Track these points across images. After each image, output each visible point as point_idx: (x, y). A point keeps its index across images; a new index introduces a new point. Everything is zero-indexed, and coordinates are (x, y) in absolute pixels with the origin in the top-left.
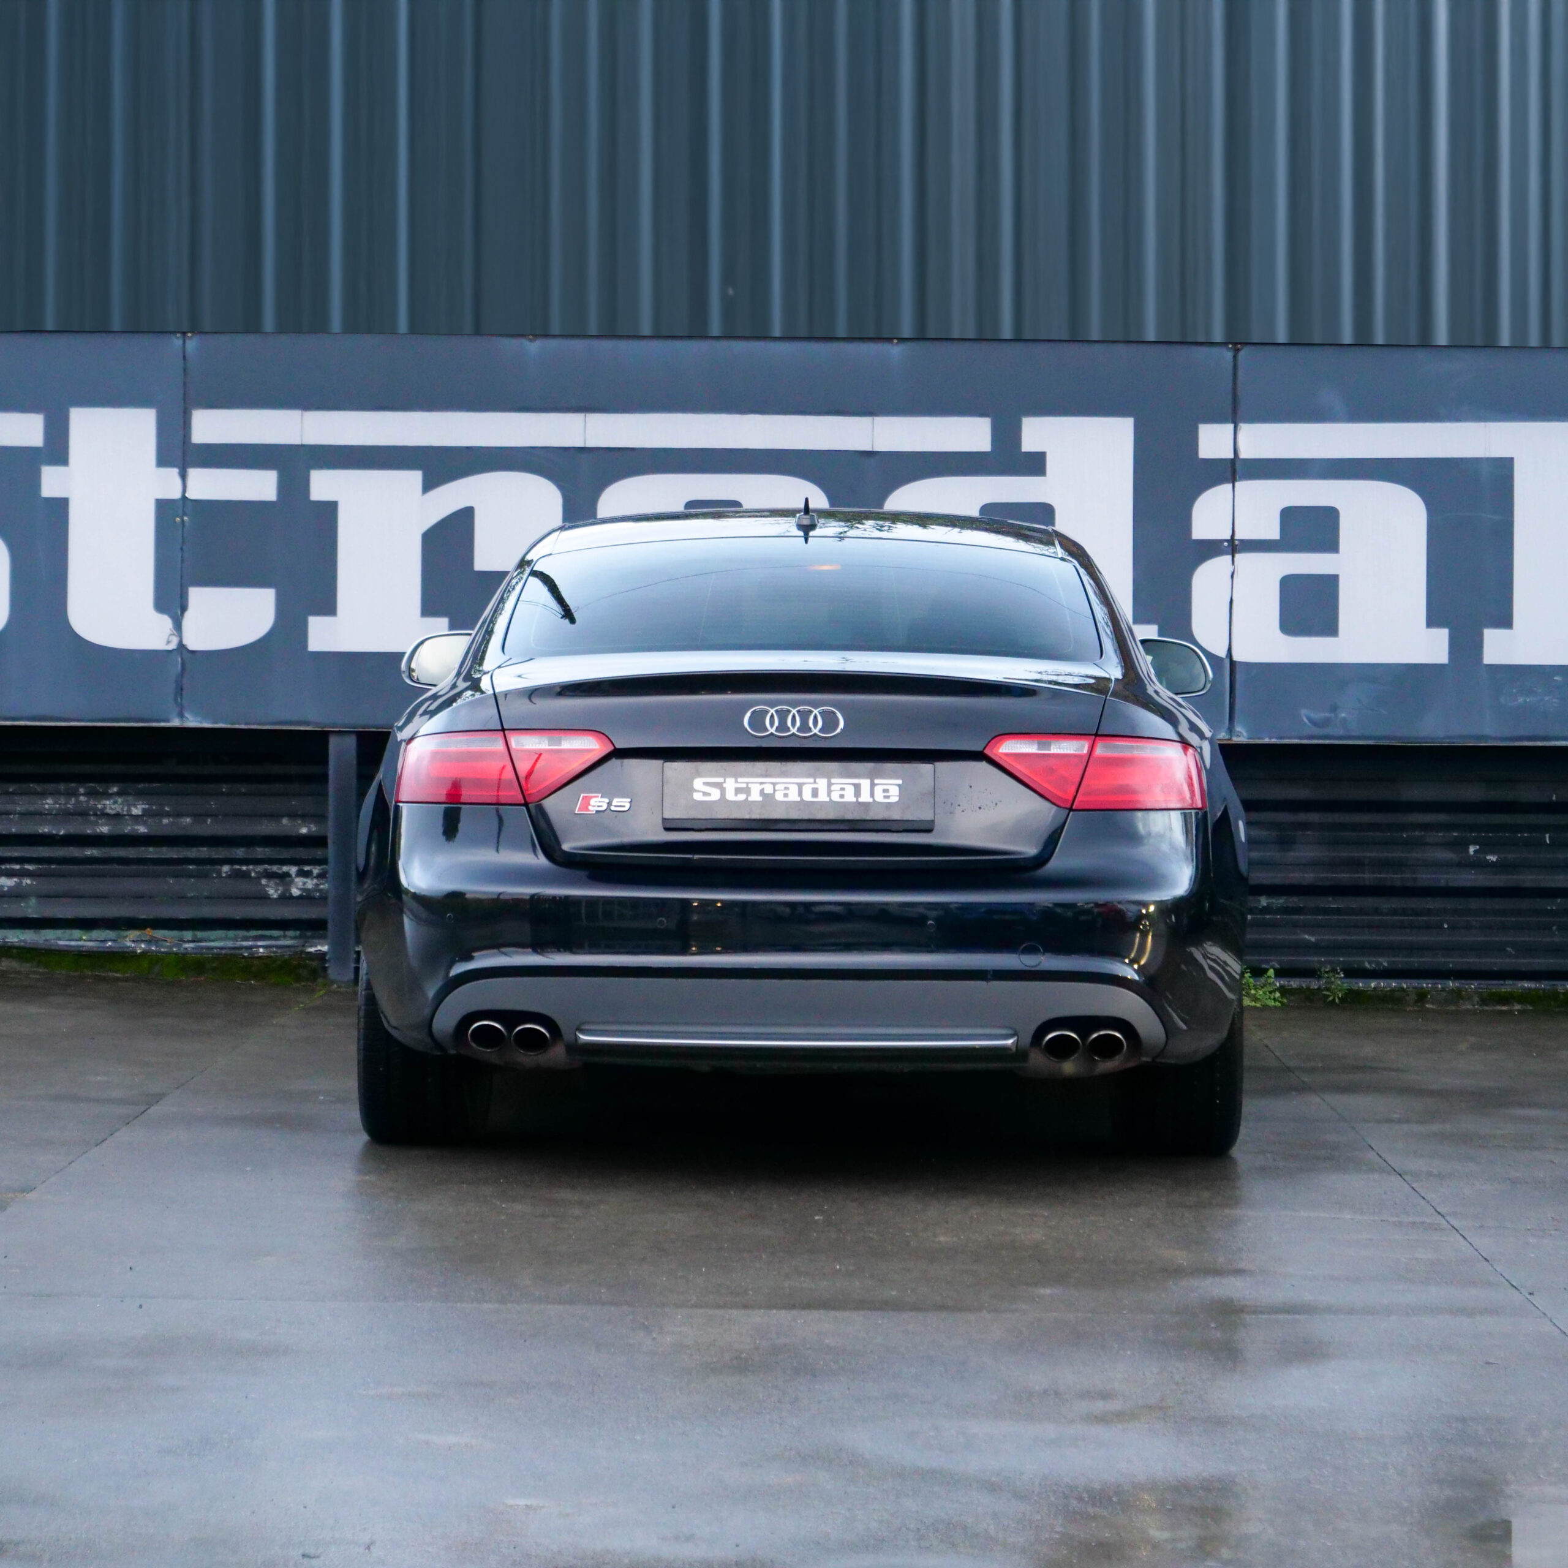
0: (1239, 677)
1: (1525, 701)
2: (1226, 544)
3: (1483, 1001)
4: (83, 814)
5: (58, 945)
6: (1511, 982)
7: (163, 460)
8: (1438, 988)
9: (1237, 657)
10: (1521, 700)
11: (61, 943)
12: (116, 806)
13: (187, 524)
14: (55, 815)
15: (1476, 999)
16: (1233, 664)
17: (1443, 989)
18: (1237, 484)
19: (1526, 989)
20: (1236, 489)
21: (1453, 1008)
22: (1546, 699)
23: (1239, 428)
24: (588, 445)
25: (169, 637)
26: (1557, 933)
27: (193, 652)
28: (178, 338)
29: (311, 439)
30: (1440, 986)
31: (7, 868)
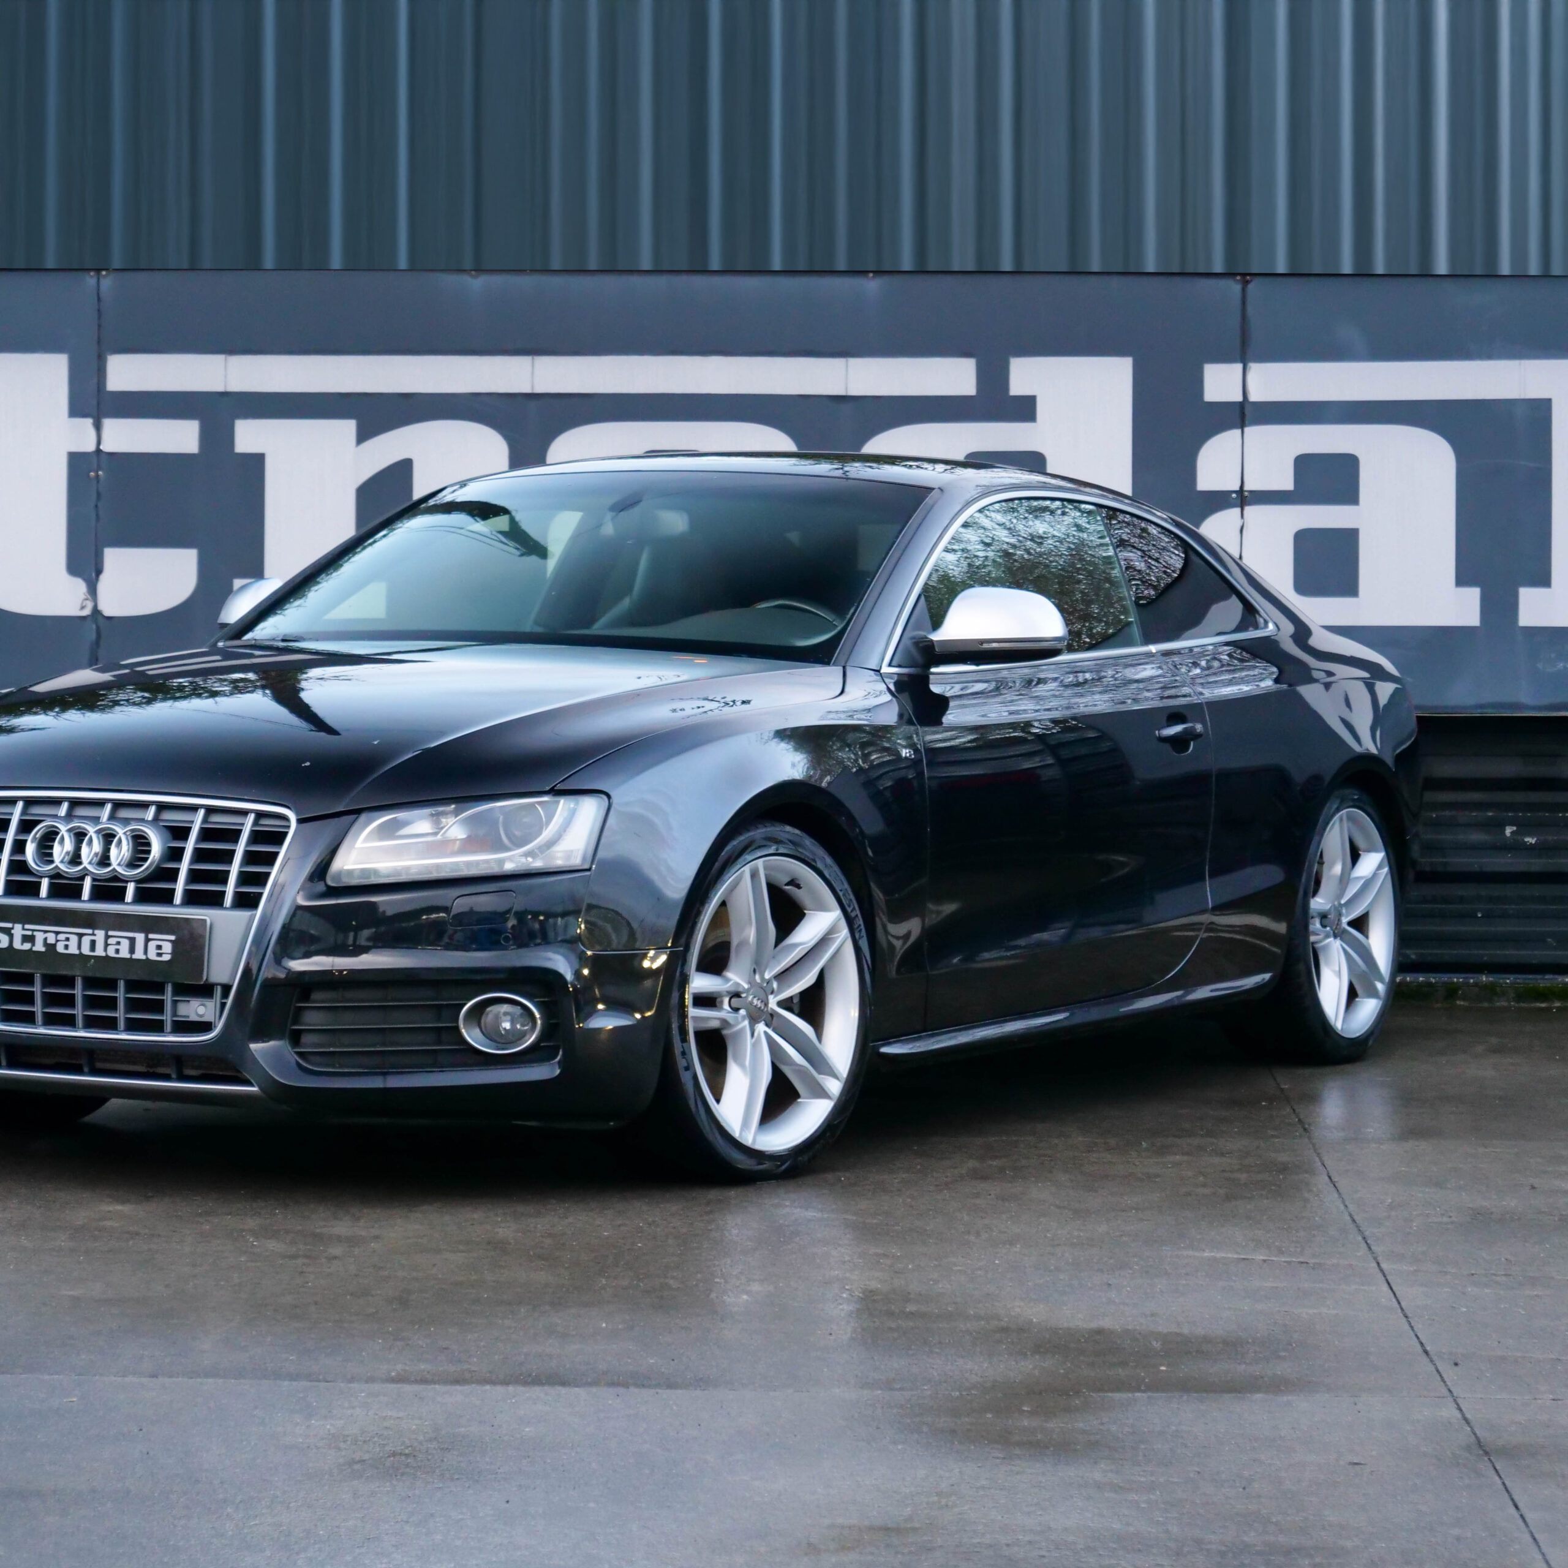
2: (1234, 495)
3: (1520, 997)
6: (1551, 977)
7: (76, 410)
8: (1469, 983)
10: (1560, 666)
13: (102, 479)
15: (1512, 994)
17: (1476, 985)
18: (1246, 429)
20: (1245, 435)
21: (1486, 1005)
23: (1248, 367)
24: (535, 391)
25: (82, 603)
27: (110, 618)
28: (92, 277)
29: (237, 384)
30: (1472, 981)
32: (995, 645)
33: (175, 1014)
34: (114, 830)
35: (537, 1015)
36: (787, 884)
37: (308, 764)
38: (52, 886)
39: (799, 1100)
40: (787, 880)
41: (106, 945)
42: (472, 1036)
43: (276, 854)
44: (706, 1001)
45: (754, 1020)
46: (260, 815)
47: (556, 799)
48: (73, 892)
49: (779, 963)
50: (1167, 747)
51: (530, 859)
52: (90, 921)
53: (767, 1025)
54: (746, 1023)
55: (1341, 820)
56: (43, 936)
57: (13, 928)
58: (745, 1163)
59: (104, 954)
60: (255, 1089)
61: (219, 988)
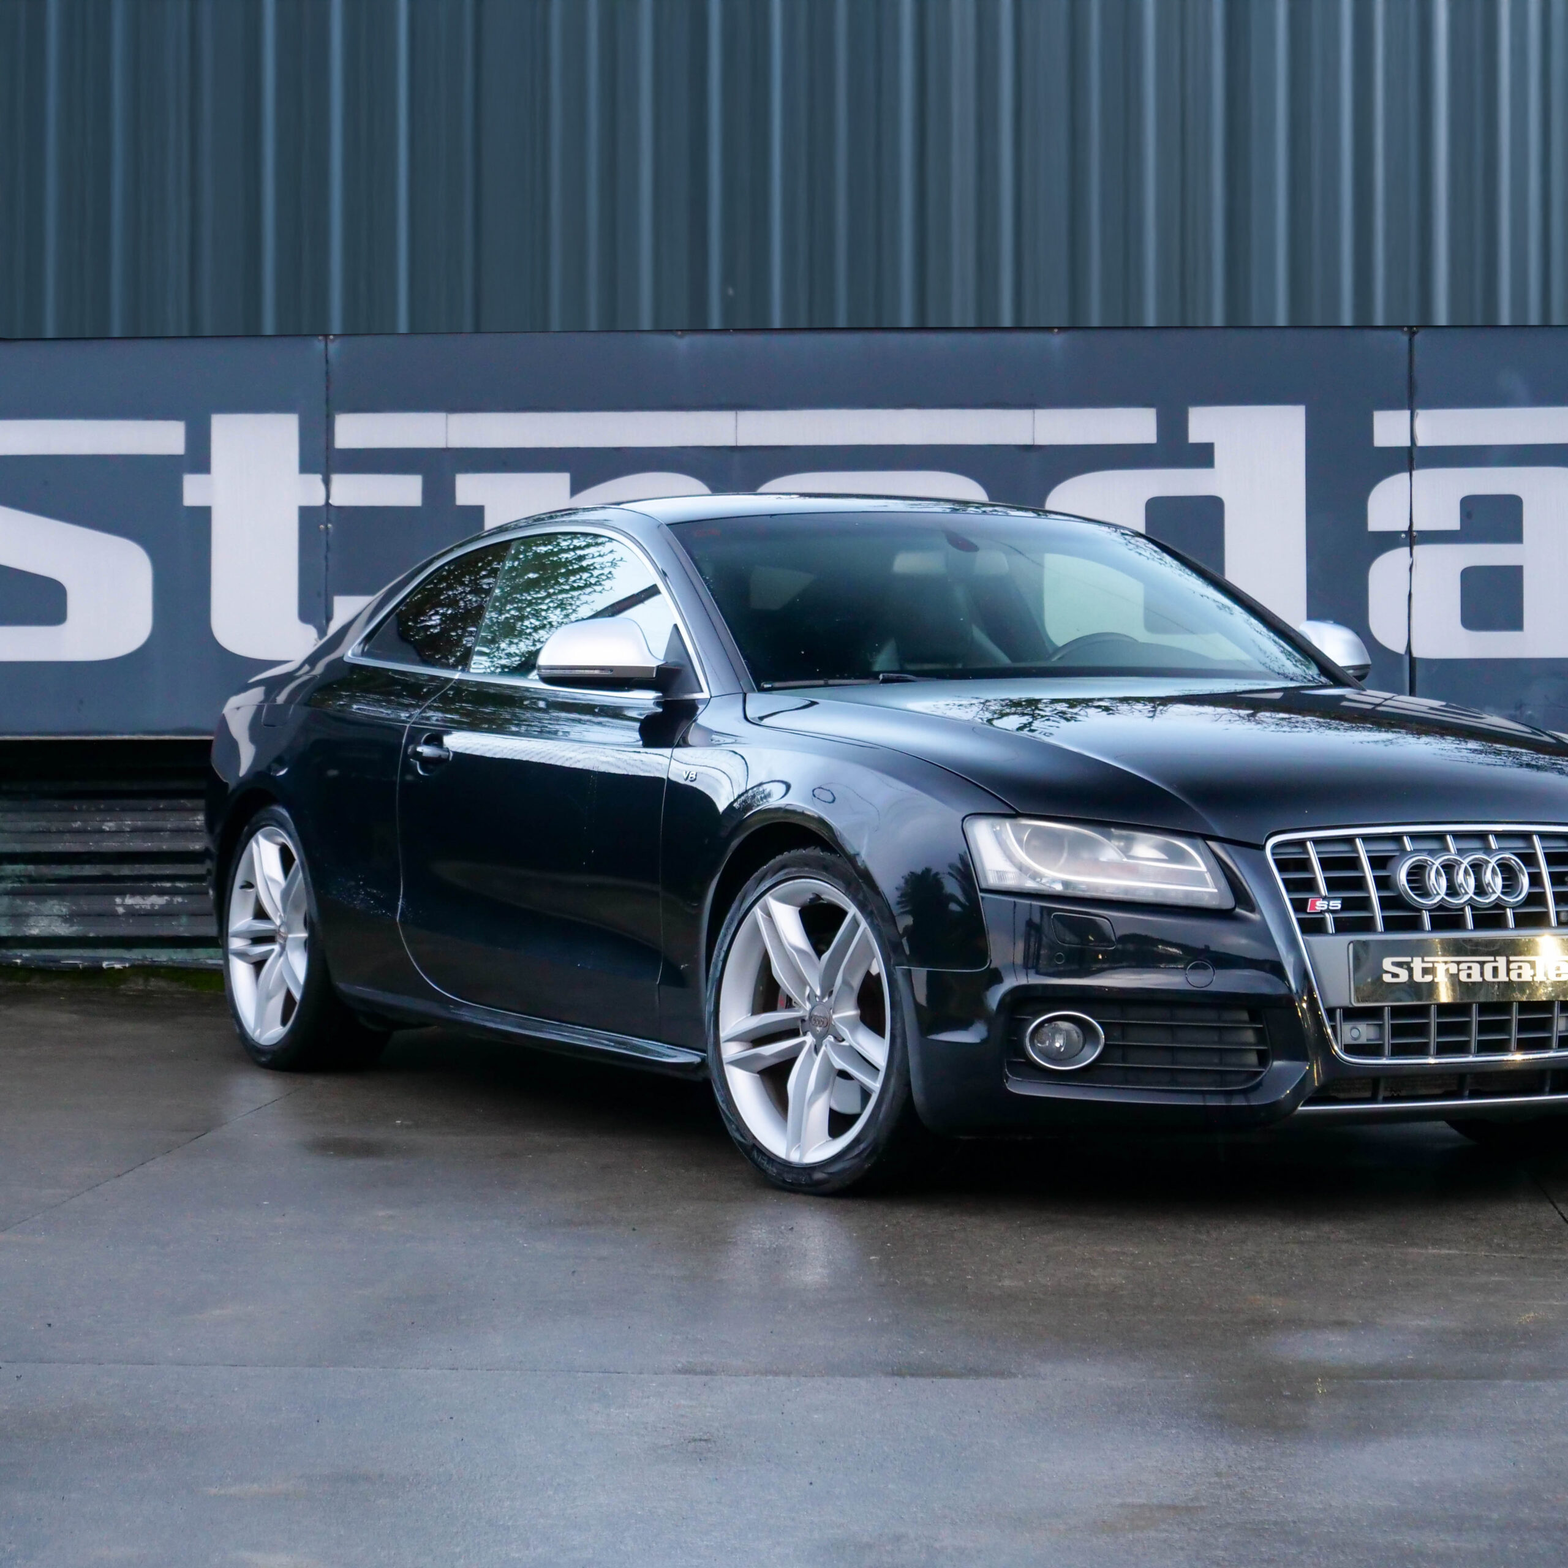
0: (1419, 674)
2: (1403, 535)
5: (207, 964)
7: (306, 466)
9: (1417, 653)
11: (210, 962)
13: (331, 531)
16: (1412, 661)
18: (1414, 473)
20: (1413, 478)
23: (1415, 414)
24: (739, 445)
28: (319, 341)
29: (457, 441)
31: (157, 886)
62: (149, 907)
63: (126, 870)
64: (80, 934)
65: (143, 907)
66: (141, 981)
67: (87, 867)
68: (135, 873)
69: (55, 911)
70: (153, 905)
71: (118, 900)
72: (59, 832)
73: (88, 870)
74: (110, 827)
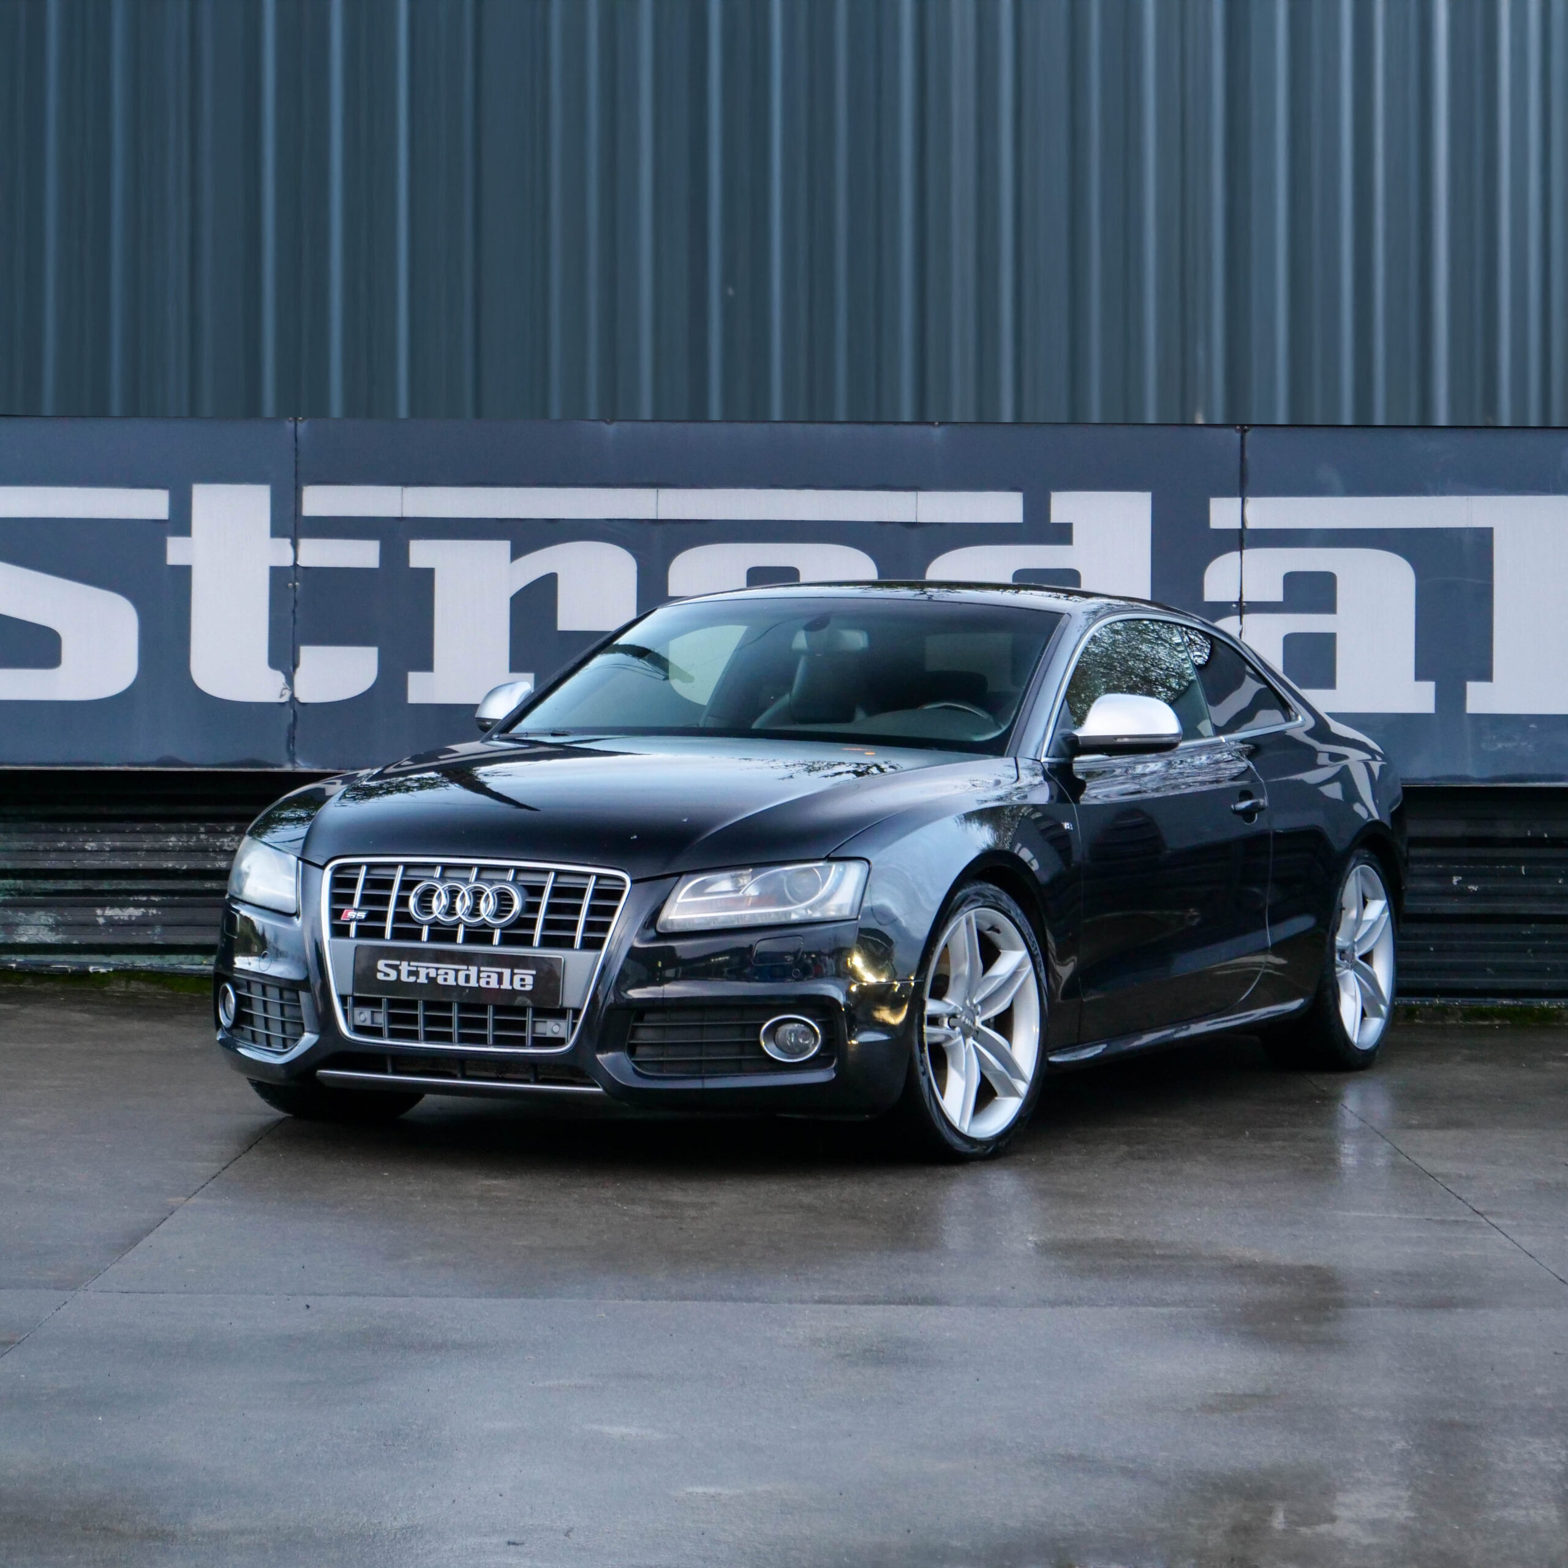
1: (1504, 747)
2: (1234, 605)
3: (1467, 1016)
4: (204, 850)
5: (181, 969)
6: (1492, 1000)
7: (277, 531)
8: (1425, 1005)
10: (1500, 746)
11: (185, 967)
12: (233, 843)
13: (299, 589)
14: (180, 851)
15: (1460, 1014)
17: (1431, 1006)
18: (1244, 552)
19: (1503, 1005)
20: (1243, 556)
21: (1439, 1023)
22: (1523, 744)
23: (1246, 500)
24: (659, 518)
25: (282, 691)
26: (1532, 955)
27: (304, 704)
28: (290, 421)
29: (410, 512)
30: (1427, 1003)
31: (135, 900)
32: (1126, 740)
33: (533, 1032)
34: (482, 888)
35: (818, 1031)
36: (989, 930)
37: (635, 837)
38: (430, 932)
39: (996, 1098)
40: (989, 926)
41: (479, 978)
42: (770, 1049)
43: (616, 908)
44: (934, 1021)
45: (965, 1035)
46: (600, 877)
47: (830, 864)
48: (451, 937)
49: (984, 992)
50: (1239, 818)
51: (809, 912)
52: (466, 959)
53: (974, 1039)
54: (961, 1038)
55: (1356, 874)
56: (425, 971)
57: (400, 965)
58: (965, 1148)
59: (477, 985)
60: (600, 1090)
61: (571, 1011)
62: (126, 918)
63: (105, 885)
64: (65, 942)
65: (122, 918)
66: (123, 984)
67: (70, 882)
68: (114, 887)
69: (42, 921)
70: (130, 916)
71: (99, 912)
72: (46, 851)
73: (71, 885)
74: (92, 847)
